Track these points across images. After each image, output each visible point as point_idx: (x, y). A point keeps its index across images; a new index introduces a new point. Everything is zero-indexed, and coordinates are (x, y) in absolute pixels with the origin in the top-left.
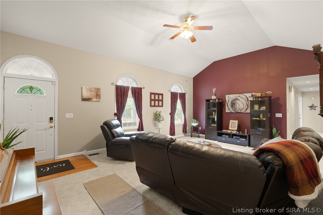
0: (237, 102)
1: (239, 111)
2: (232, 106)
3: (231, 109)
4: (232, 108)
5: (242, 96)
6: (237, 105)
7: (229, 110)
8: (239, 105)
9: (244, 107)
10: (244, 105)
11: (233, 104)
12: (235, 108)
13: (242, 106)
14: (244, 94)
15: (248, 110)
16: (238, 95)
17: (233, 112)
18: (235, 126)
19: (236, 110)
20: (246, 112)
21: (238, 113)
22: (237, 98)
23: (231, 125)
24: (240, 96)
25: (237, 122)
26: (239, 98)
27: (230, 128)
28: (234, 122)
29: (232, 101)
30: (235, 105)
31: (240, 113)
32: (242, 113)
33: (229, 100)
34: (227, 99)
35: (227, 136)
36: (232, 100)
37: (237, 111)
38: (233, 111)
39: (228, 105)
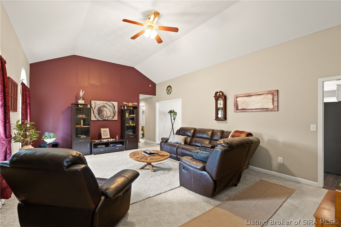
0: (104, 109)
1: (106, 119)
2: (99, 114)
3: (97, 116)
4: (99, 115)
5: (109, 103)
6: (104, 112)
7: (95, 117)
8: (106, 113)
9: (111, 114)
10: (111, 113)
11: (100, 111)
12: (102, 116)
13: (109, 114)
14: (112, 102)
15: (114, 118)
16: (105, 102)
17: (100, 120)
18: (107, 134)
19: (103, 117)
20: (113, 119)
21: (105, 120)
22: (105, 105)
23: (104, 134)
24: (107, 104)
25: (108, 129)
26: (106, 105)
27: (103, 137)
28: (105, 131)
29: (99, 108)
30: (103, 112)
31: (107, 120)
32: (109, 120)
33: (95, 107)
34: (93, 106)
35: (104, 146)
36: (99, 106)
37: (104, 119)
38: (100, 118)
39: (95, 112)
